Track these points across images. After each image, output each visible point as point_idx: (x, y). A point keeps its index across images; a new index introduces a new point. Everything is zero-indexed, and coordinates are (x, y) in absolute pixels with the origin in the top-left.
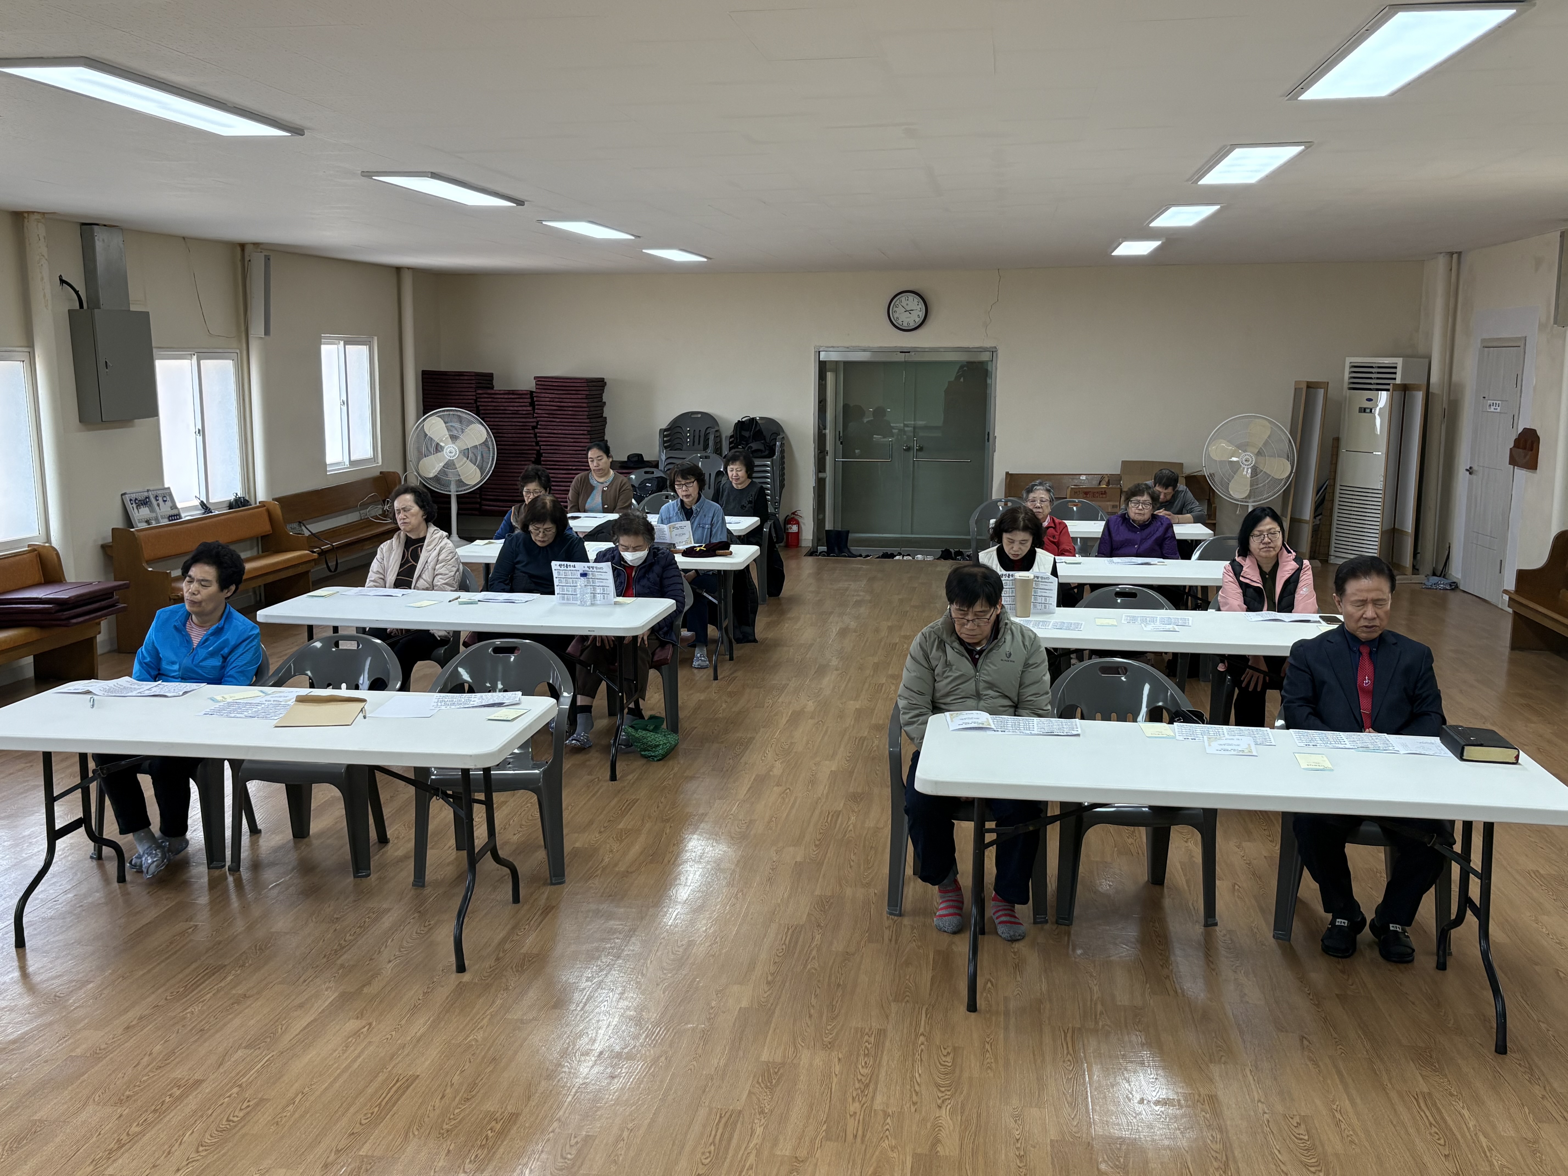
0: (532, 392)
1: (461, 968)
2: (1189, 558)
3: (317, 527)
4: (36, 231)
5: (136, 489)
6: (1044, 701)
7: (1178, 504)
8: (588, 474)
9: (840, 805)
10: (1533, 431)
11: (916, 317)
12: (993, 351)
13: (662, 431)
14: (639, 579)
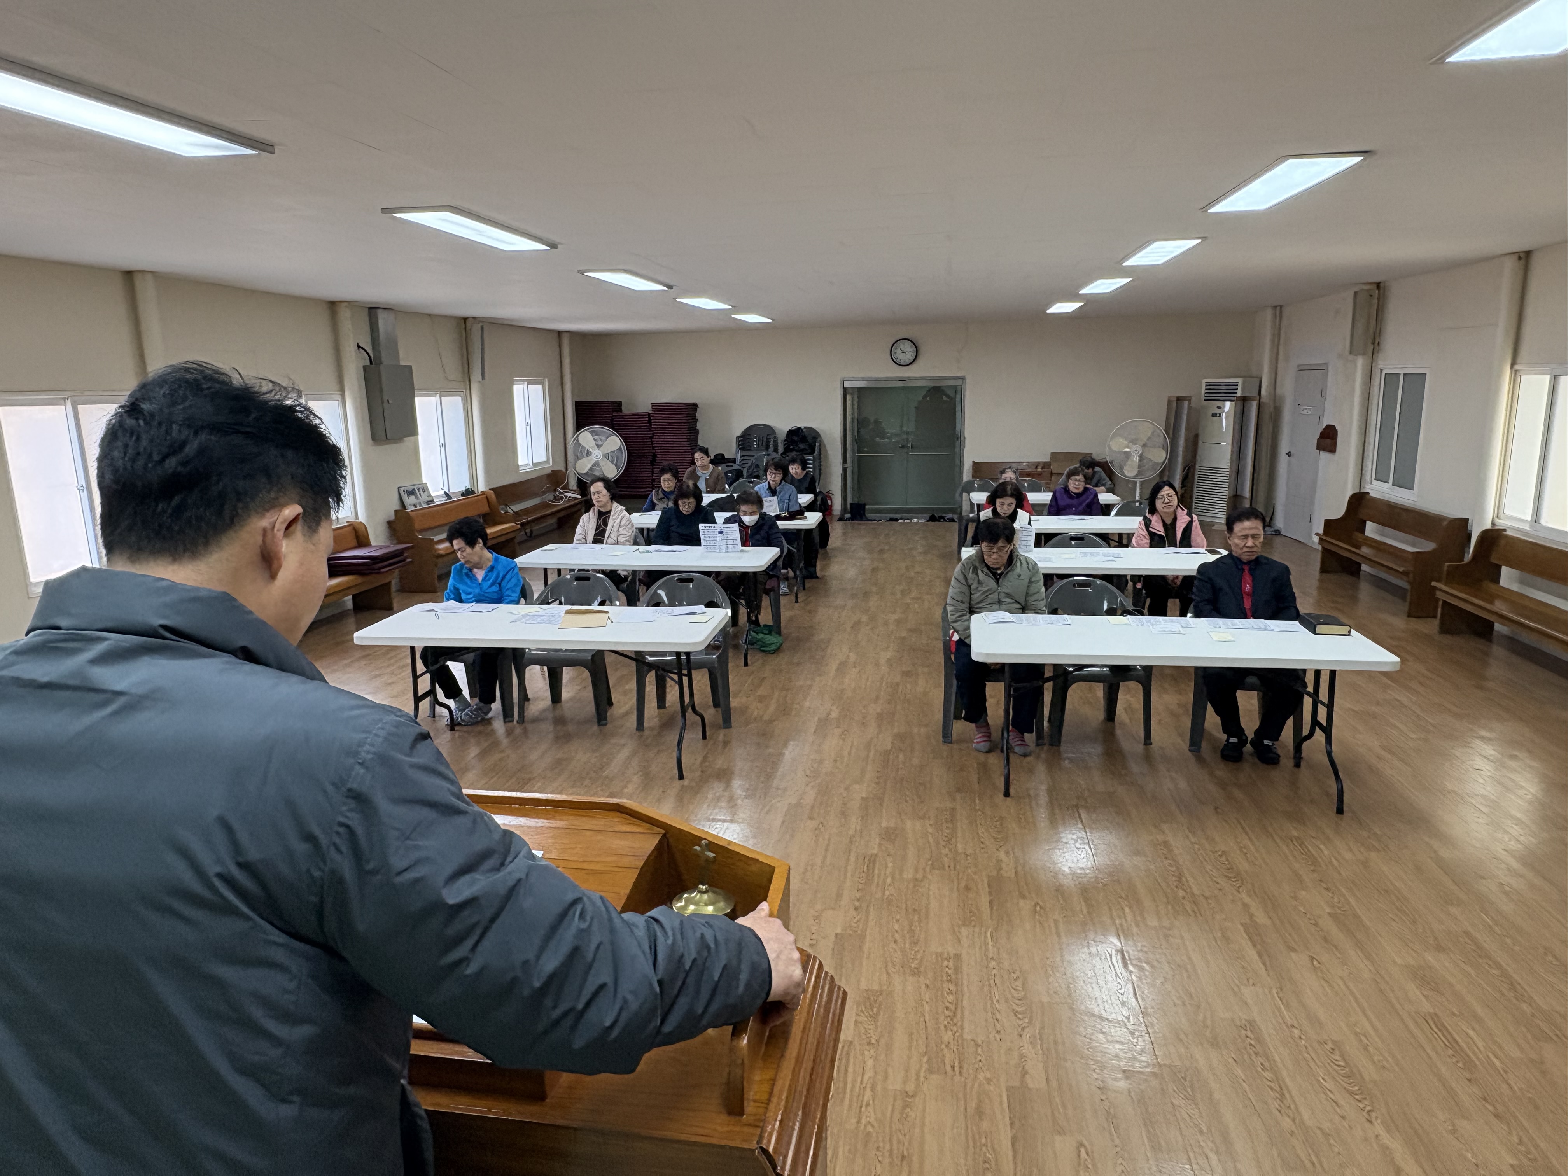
0: (649, 414)
1: (681, 777)
2: (1109, 515)
3: (517, 507)
4: (345, 315)
5: (407, 484)
6: (1042, 604)
7: (1095, 480)
8: (695, 470)
9: (898, 679)
10: (1333, 427)
11: (910, 356)
12: (963, 379)
13: (738, 438)
14: (753, 535)
